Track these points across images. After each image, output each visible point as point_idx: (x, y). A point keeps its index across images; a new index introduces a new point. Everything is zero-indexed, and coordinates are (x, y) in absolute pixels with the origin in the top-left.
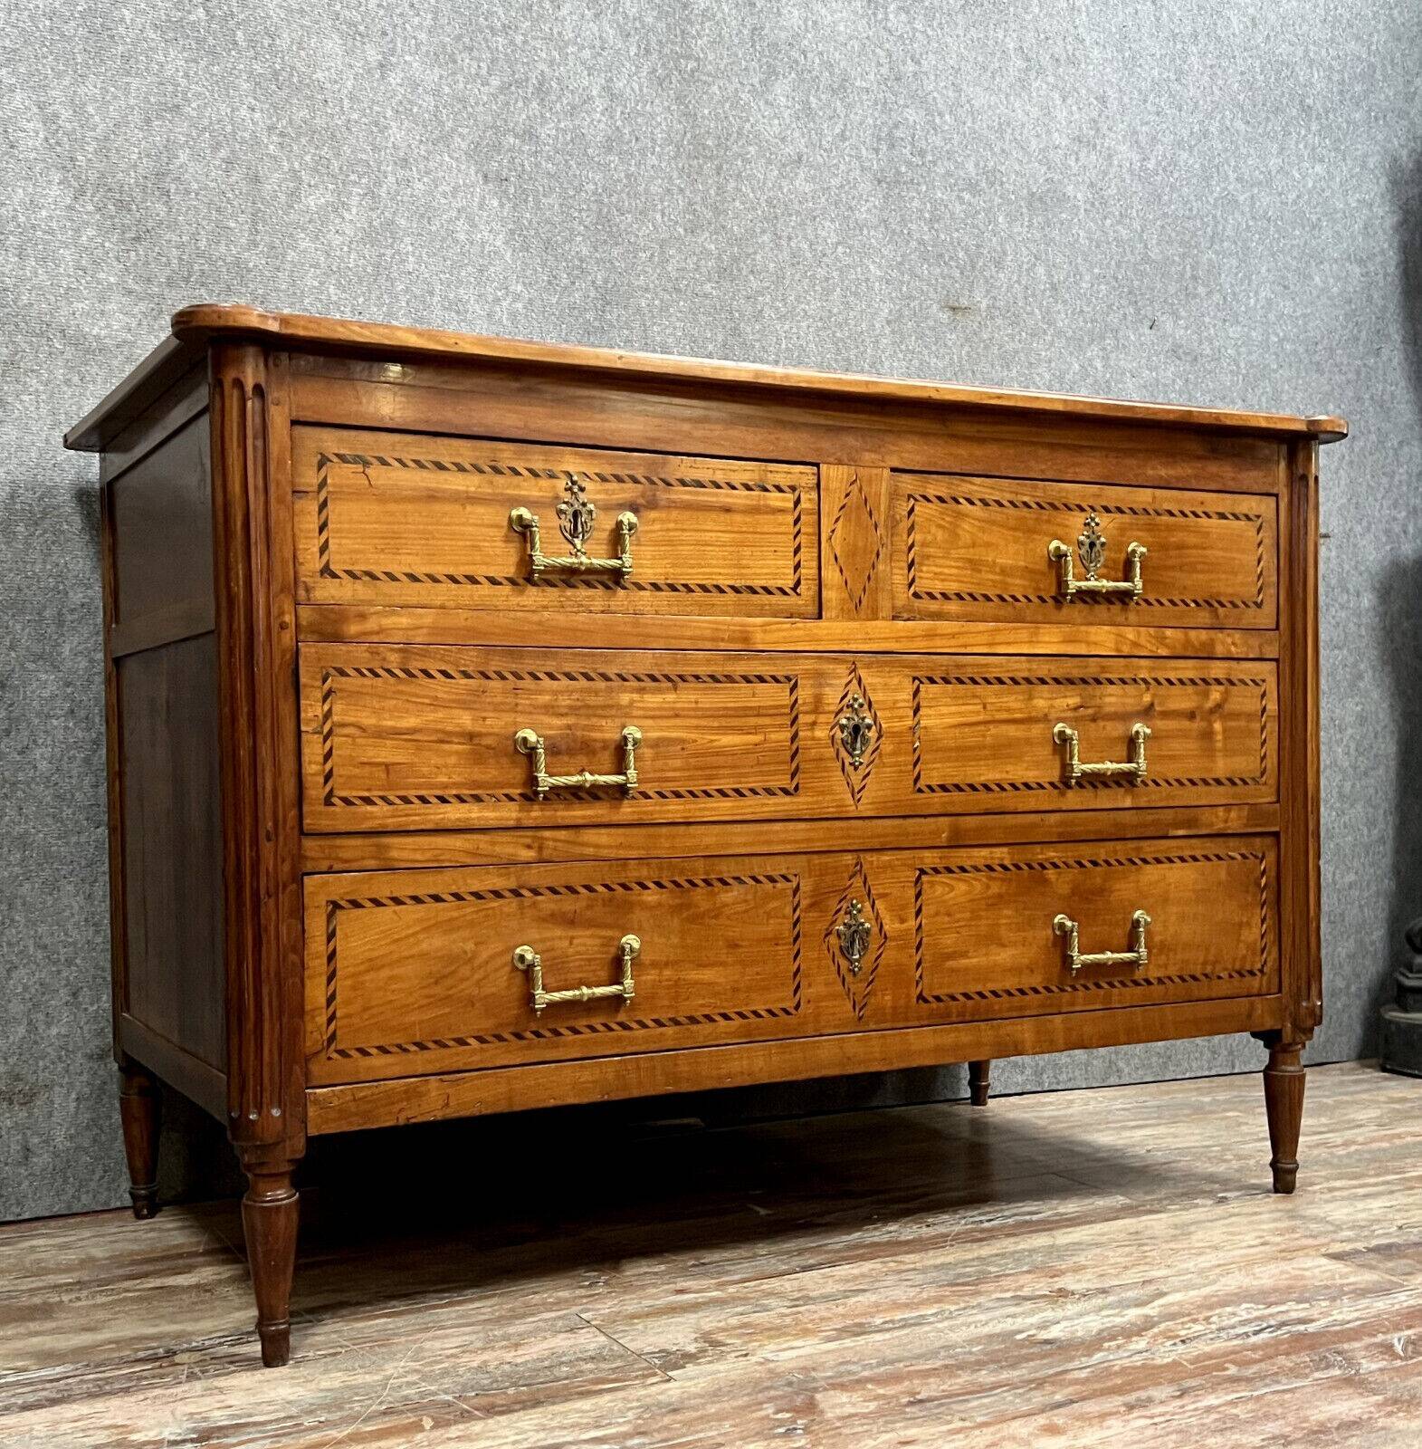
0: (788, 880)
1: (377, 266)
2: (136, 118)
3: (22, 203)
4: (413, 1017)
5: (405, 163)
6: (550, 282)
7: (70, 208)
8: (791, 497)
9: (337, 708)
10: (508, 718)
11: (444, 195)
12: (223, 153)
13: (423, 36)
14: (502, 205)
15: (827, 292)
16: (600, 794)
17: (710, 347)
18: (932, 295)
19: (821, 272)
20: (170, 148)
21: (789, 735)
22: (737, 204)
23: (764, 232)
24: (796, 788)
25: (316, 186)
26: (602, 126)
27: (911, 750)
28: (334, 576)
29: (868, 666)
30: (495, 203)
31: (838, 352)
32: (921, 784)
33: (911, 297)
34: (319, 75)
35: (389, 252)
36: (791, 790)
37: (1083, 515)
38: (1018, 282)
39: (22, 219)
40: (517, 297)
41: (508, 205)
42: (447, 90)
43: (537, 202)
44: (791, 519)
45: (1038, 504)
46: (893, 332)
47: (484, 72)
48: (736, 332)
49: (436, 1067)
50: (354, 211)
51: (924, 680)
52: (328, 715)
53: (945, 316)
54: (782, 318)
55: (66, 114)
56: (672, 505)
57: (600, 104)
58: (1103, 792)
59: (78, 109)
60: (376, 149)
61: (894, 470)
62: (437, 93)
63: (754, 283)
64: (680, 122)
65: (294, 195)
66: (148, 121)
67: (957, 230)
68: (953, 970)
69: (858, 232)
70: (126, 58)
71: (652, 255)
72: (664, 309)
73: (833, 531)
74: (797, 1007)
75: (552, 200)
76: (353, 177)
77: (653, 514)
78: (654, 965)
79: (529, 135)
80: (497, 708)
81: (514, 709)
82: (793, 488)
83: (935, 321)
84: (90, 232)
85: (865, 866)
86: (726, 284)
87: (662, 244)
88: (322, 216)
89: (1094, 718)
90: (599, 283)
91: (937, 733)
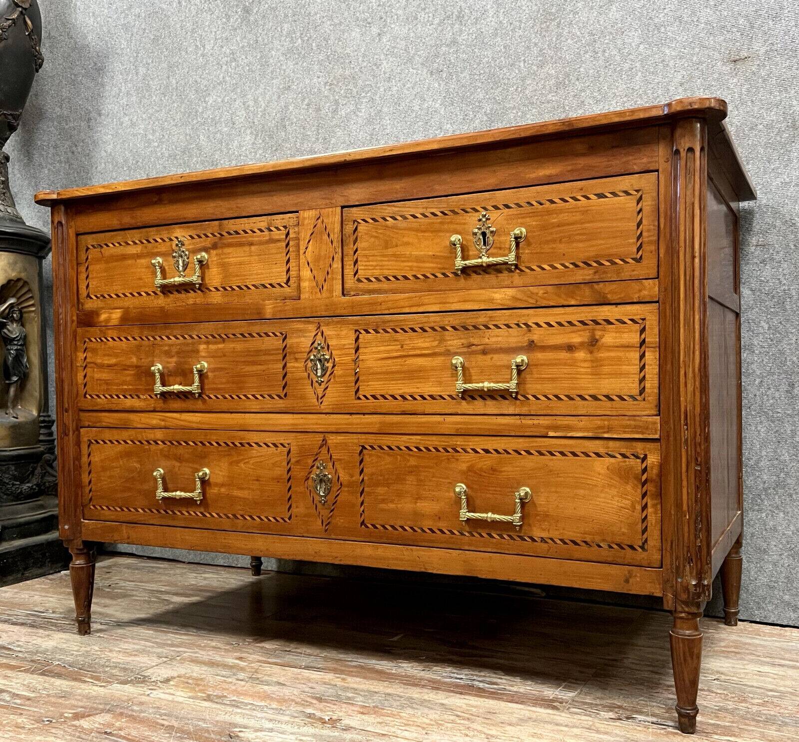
0: (285, 447)
1: (372, 135)
2: (275, 97)
3: (237, 147)
4: (118, 495)
5: (389, 79)
7: (254, 143)
8: (284, 232)
9: (89, 355)
11: (408, 89)
12: (306, 101)
13: (400, 12)
14: (440, 85)
15: (631, 78)
16: (189, 396)
18: (717, 55)
19: (627, 66)
20: (286, 107)
21: (281, 366)
22: (569, 41)
23: (586, 52)
24: (285, 395)
25: (346, 104)
26: (493, 24)
27: (354, 373)
28: (91, 298)
29: (328, 324)
30: (436, 85)
32: (360, 394)
34: (348, 51)
35: (378, 126)
36: (283, 396)
37: (477, 214)
39: (236, 153)
41: (443, 84)
42: (412, 34)
43: (457, 76)
44: (284, 244)
45: (442, 212)
47: (430, 19)
49: (126, 520)
50: (363, 111)
51: (362, 332)
52: (85, 358)
53: (726, 69)
55: (251, 103)
56: (223, 246)
57: (491, 13)
59: (256, 101)
60: (374, 76)
61: (343, 207)
62: (406, 38)
63: (578, 85)
64: (536, 5)
65: (335, 111)
67: (738, 5)
68: (382, 510)
69: (656, 32)
70: (272, 72)
71: (518, 87)
73: (306, 248)
74: (290, 518)
75: (466, 74)
76: (363, 94)
77: (215, 252)
78: (216, 485)
79: (454, 42)
80: (145, 354)
81: (153, 354)
82: (285, 227)
83: (720, 74)
84: (260, 152)
85: (329, 442)
86: (561, 92)
87: (523, 79)
88: (348, 118)
89: (484, 352)
90: (488, 112)
91: (370, 363)
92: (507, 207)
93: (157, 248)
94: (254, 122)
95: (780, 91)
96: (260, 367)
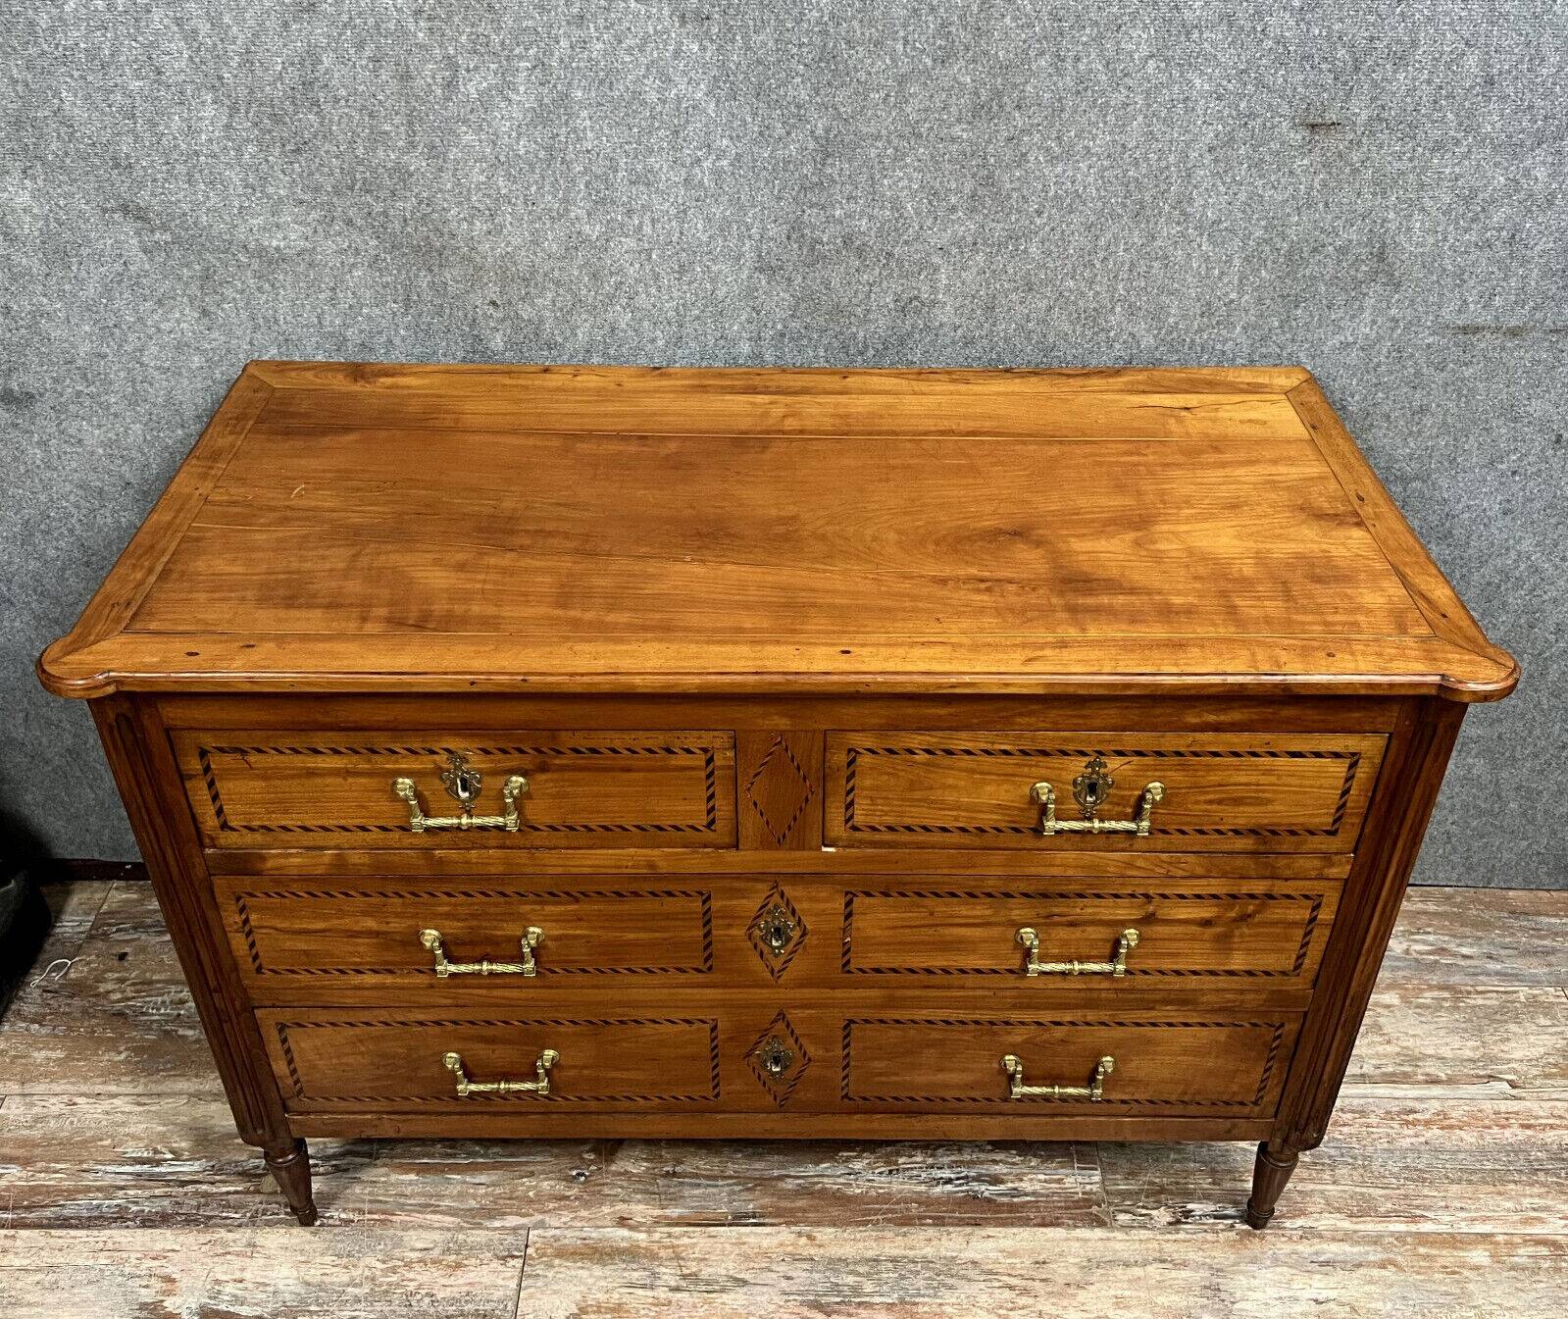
0: (705, 1022)
1: (550, 149)
3: (180, 130)
4: (364, 1084)
6: (761, 133)
7: (228, 126)
8: (703, 757)
9: (253, 917)
10: (411, 922)
11: (629, 51)
12: (368, 52)
14: (703, 49)
15: (1122, 124)
17: (953, 200)
18: (1285, 109)
19: (1118, 98)
20: (312, 56)
21: (701, 933)
22: (1008, 20)
23: (1042, 54)
24: (710, 968)
25: (476, 68)
27: (840, 942)
28: (233, 829)
29: (794, 884)
30: (695, 47)
31: (1128, 194)
32: (852, 966)
33: (1252, 116)
36: (704, 969)
37: (1086, 758)
38: (1429, 82)
40: (722, 154)
41: (712, 48)
43: (746, 37)
45: (1023, 751)
46: (1216, 161)
48: (989, 181)
50: (522, 89)
51: (859, 894)
52: (246, 921)
53: (1297, 137)
54: (1053, 160)
55: (204, 28)
56: (563, 768)
61: (828, 730)
63: (1019, 119)
65: (450, 85)
66: (286, 25)
67: (1341, 20)
68: (883, 1082)
69: (1183, 38)
71: (888, 95)
72: (899, 157)
73: (753, 783)
74: (717, 1096)
75: (766, 35)
76: (519, 50)
77: (544, 777)
78: (574, 1067)
80: (397, 915)
81: (415, 916)
82: (705, 750)
83: (1282, 144)
84: (251, 149)
85: (789, 1017)
86: (982, 124)
87: (902, 80)
88: (485, 101)
89: (1072, 924)
90: (820, 132)
91: (870, 932)
92: (1140, 754)
93: (396, 762)
94: (220, 78)
95: (1374, 194)
96: (657, 935)
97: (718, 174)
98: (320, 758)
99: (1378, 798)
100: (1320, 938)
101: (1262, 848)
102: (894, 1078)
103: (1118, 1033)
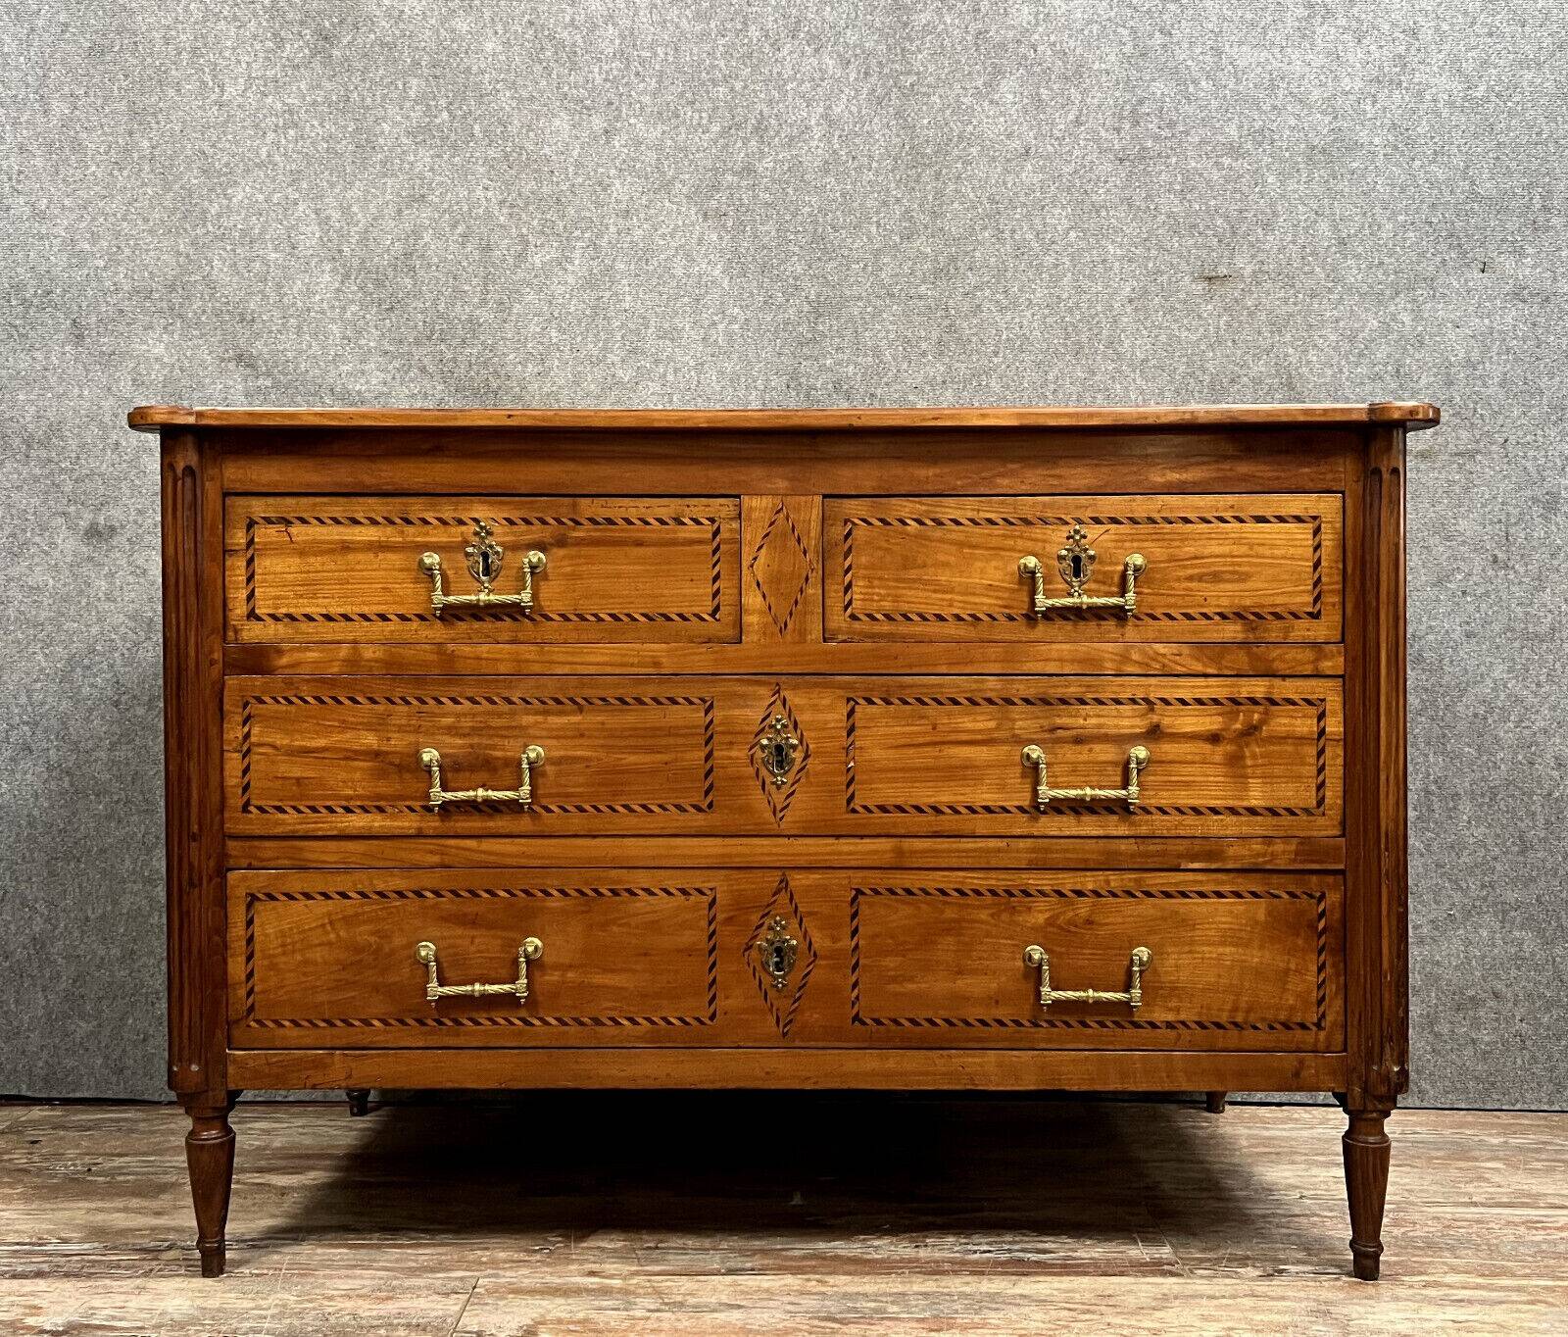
0: (703, 894)
2: (391, 210)
3: (300, 292)
4: (322, 997)
5: (627, 214)
6: (765, 302)
7: (338, 290)
8: (710, 528)
9: (256, 730)
10: (412, 738)
11: (663, 236)
12: (460, 229)
13: (646, 99)
14: (721, 238)
15: (1055, 280)
16: (502, 808)
17: (924, 346)
18: (1183, 266)
19: (1049, 260)
20: (416, 234)
21: (703, 755)
22: (956, 205)
23: (985, 228)
24: (710, 806)
25: (542, 245)
26: (820, 151)
27: (843, 768)
28: (259, 619)
29: (795, 687)
30: (714, 237)
31: (1067, 337)
32: (856, 804)
33: (1159, 272)
34: (547, 150)
35: (607, 294)
36: (704, 806)
37: (1065, 528)
38: (1294, 242)
39: (300, 304)
40: (734, 319)
41: (727, 237)
42: (669, 143)
44: (710, 549)
45: (1004, 519)
46: (1136, 310)
47: (704, 122)
48: (951, 328)
49: (343, 1042)
50: (577, 262)
51: (861, 701)
52: (247, 736)
53: (1200, 287)
54: (1002, 310)
55: (336, 215)
56: (580, 542)
57: (817, 133)
58: (1087, 818)
59: (345, 210)
60: (598, 205)
61: (825, 496)
62: (659, 148)
63: (972, 279)
64: (898, 136)
65: (521, 257)
66: (400, 211)
67: (1215, 198)
68: (896, 994)
69: (1094, 215)
70: (384, 163)
72: (877, 314)
73: (755, 559)
74: (712, 1018)
75: (770, 227)
76: (577, 233)
77: (561, 552)
78: (556, 967)
79: (748, 170)
80: (401, 729)
81: (417, 730)
82: (712, 520)
83: (1187, 294)
84: (354, 308)
85: (792, 884)
86: (942, 284)
87: (877, 253)
88: (546, 271)
89: (1078, 741)
90: (812, 297)
91: (877, 754)
92: (1114, 521)
93: (427, 534)
94: (340, 251)
95: (1272, 332)
96: (659, 757)
97: (730, 336)
98: (357, 529)
99: (1349, 570)
100: (1335, 756)
101: (1251, 637)
102: (911, 986)
103: (1148, 908)
